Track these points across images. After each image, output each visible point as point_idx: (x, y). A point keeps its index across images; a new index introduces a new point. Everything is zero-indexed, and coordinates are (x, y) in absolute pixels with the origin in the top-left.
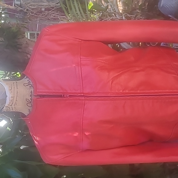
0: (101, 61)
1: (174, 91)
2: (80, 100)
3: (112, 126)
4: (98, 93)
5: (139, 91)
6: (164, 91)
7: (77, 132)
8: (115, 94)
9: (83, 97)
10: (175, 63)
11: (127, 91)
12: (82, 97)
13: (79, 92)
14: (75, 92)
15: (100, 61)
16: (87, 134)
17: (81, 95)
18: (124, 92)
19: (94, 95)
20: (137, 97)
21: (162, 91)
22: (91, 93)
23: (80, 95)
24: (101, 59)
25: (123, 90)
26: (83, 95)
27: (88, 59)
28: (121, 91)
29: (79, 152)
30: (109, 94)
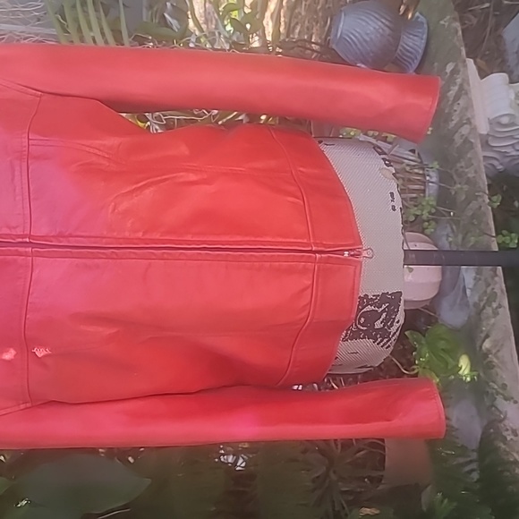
0: (87, 149)
1: (288, 240)
2: (20, 254)
3: (114, 330)
4: (71, 236)
5: (189, 238)
6: (258, 239)
7: (11, 347)
8: (121, 240)
9: (28, 247)
10: (301, 169)
11: (157, 236)
12: (26, 247)
13: (19, 232)
14: (8, 232)
15: (84, 148)
16: (40, 353)
17: (24, 240)
18: (147, 236)
19: (61, 242)
20: (181, 253)
21: (253, 239)
22: (53, 236)
23: (20, 240)
24: (88, 142)
25: (144, 233)
26: (28, 240)
27: (49, 143)
28: (140, 235)
29: (22, 406)
30: (104, 240)
